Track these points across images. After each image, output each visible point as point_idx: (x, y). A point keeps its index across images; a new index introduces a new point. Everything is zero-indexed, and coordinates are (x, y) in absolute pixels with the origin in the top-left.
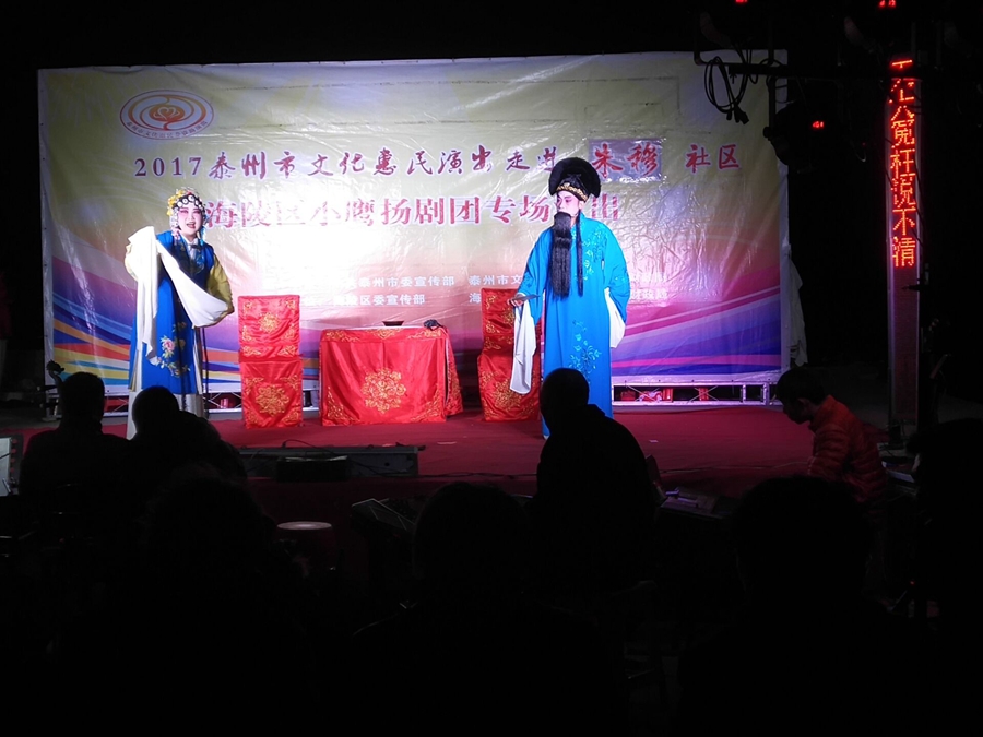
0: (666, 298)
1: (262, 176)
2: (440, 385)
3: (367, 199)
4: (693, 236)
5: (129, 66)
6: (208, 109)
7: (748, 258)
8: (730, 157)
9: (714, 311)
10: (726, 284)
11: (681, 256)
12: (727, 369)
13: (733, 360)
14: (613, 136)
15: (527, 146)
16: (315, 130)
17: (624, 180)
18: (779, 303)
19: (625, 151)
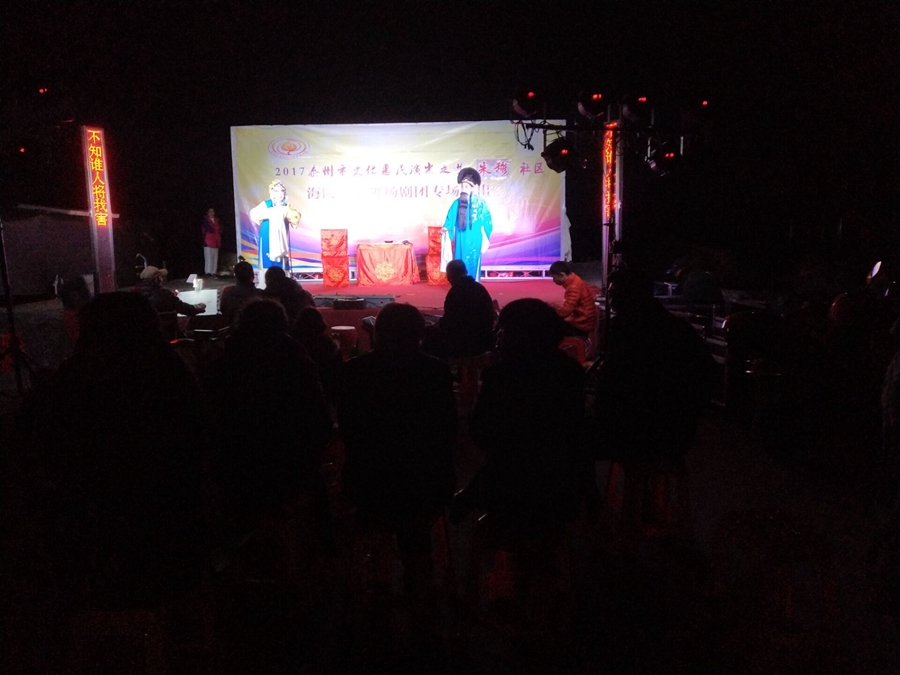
1: (332, 176)
2: (410, 269)
3: (378, 186)
4: (523, 204)
5: (272, 125)
6: (307, 145)
7: (547, 214)
8: (540, 168)
10: (537, 225)
11: (517, 213)
12: (537, 263)
13: (540, 259)
14: (488, 158)
15: (449, 162)
17: (492, 178)
18: (559, 234)
19: (492, 165)
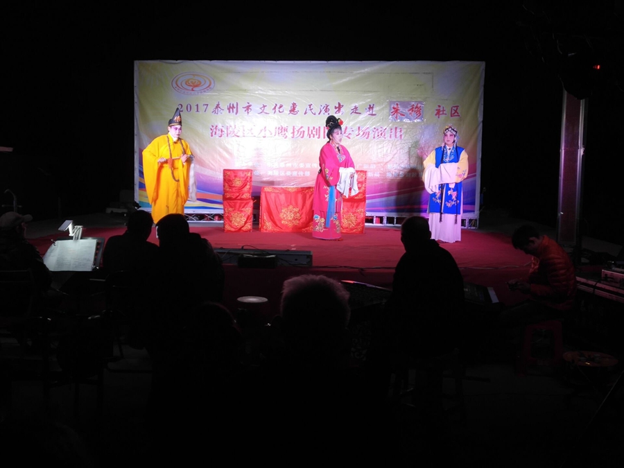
1: (236, 113)
3: (285, 125)
5: (177, 60)
6: (212, 82)
8: (456, 111)
14: (402, 100)
15: (361, 103)
16: (262, 92)
17: (406, 121)
19: (406, 107)
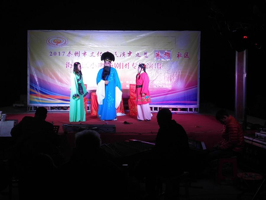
0: (171, 87)
1: (79, 56)
4: (178, 73)
5: (49, 30)
6: (67, 41)
7: (191, 79)
8: (187, 55)
9: (182, 91)
10: (185, 85)
11: (175, 78)
12: (185, 104)
13: (186, 102)
14: (160, 50)
15: (140, 51)
16: (91, 46)
17: (163, 60)
18: (197, 89)
19: (163, 53)
